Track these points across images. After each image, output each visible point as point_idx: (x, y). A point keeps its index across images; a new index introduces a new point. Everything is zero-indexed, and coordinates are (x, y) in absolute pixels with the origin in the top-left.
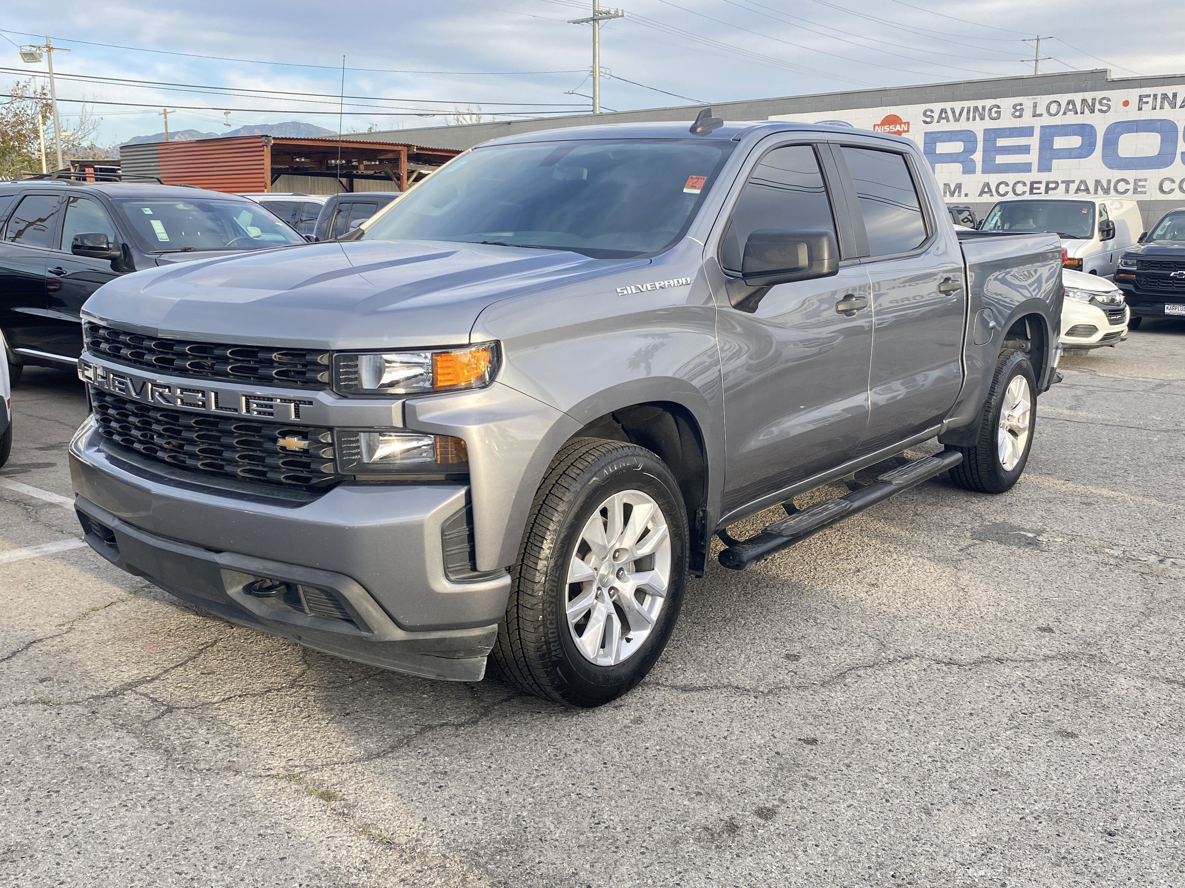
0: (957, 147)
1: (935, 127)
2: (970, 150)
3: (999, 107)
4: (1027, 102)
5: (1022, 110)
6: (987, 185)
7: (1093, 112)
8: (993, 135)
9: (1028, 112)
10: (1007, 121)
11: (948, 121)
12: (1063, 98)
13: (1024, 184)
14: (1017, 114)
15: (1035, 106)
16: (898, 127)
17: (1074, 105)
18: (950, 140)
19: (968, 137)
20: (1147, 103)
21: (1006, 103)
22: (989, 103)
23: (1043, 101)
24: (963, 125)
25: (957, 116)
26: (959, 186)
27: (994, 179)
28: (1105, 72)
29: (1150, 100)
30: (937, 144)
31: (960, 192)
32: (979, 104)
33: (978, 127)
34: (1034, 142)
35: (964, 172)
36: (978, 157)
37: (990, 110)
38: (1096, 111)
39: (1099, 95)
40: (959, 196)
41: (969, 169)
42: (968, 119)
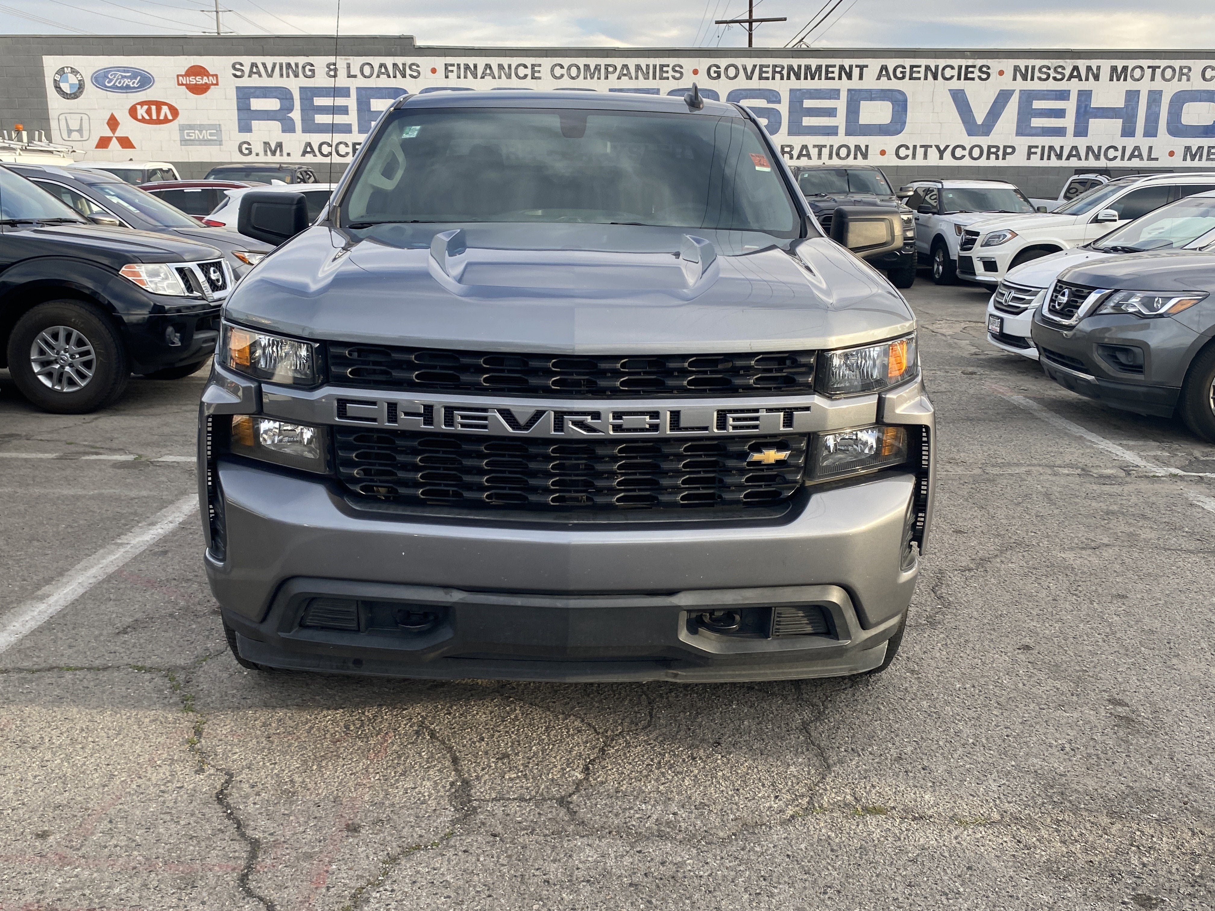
0: (273, 104)
1: (246, 82)
2: (288, 107)
3: (312, 65)
4: (341, 62)
5: (336, 70)
6: (309, 144)
7: (404, 76)
8: (309, 94)
9: (342, 72)
10: (322, 80)
11: (260, 76)
12: (376, 61)
13: (347, 145)
14: (332, 73)
15: (349, 67)
16: (205, 80)
17: (386, 68)
18: (265, 97)
19: (284, 95)
20: (452, 71)
21: (320, 62)
22: (302, 60)
23: (356, 62)
24: (276, 81)
25: (270, 71)
26: (280, 145)
27: (316, 139)
28: (411, 38)
29: (455, 69)
30: (252, 100)
31: (281, 151)
32: (292, 60)
33: (294, 84)
34: (351, 102)
35: (284, 131)
36: (296, 115)
37: (304, 67)
38: (407, 76)
39: (409, 60)
40: (281, 155)
41: (288, 127)
42: (282, 75)
